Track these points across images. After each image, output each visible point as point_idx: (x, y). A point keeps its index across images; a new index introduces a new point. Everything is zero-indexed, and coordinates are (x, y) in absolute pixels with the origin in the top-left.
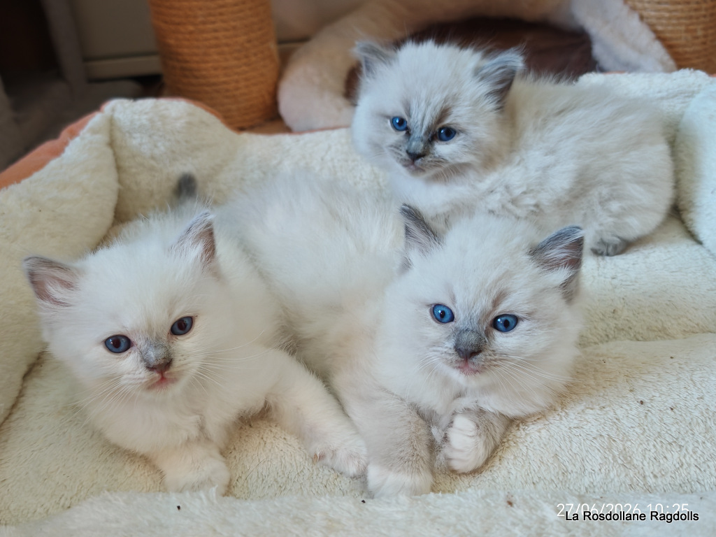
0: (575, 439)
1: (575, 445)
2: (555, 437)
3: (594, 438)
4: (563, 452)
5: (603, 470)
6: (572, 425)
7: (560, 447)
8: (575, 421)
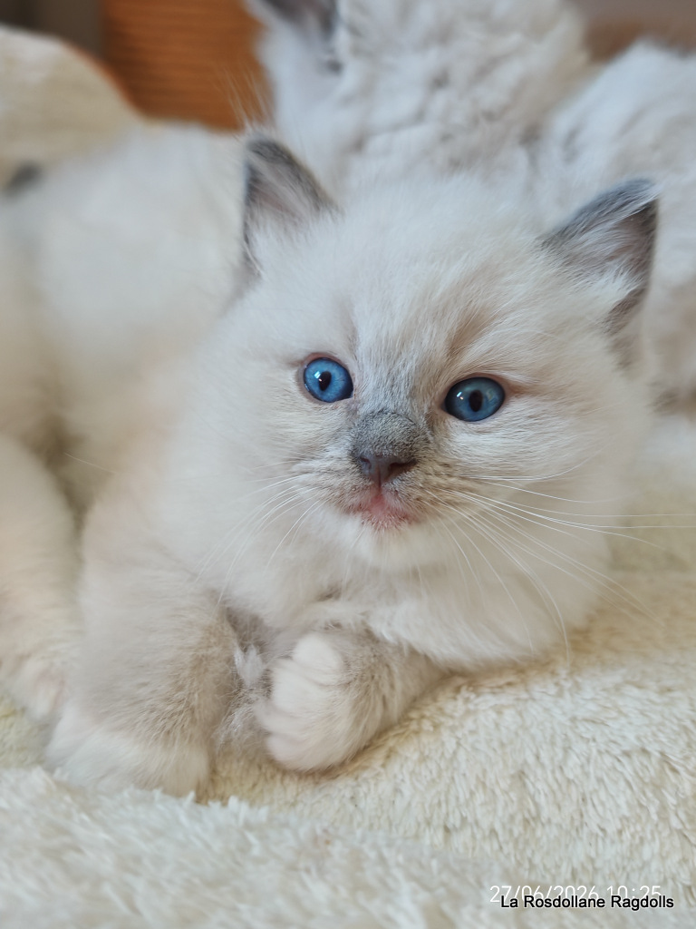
0: (579, 747)
1: (573, 761)
2: (533, 730)
3: (627, 754)
4: (539, 772)
5: (627, 835)
6: (580, 714)
7: (538, 757)
8: (592, 707)
